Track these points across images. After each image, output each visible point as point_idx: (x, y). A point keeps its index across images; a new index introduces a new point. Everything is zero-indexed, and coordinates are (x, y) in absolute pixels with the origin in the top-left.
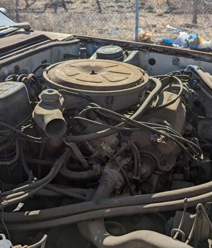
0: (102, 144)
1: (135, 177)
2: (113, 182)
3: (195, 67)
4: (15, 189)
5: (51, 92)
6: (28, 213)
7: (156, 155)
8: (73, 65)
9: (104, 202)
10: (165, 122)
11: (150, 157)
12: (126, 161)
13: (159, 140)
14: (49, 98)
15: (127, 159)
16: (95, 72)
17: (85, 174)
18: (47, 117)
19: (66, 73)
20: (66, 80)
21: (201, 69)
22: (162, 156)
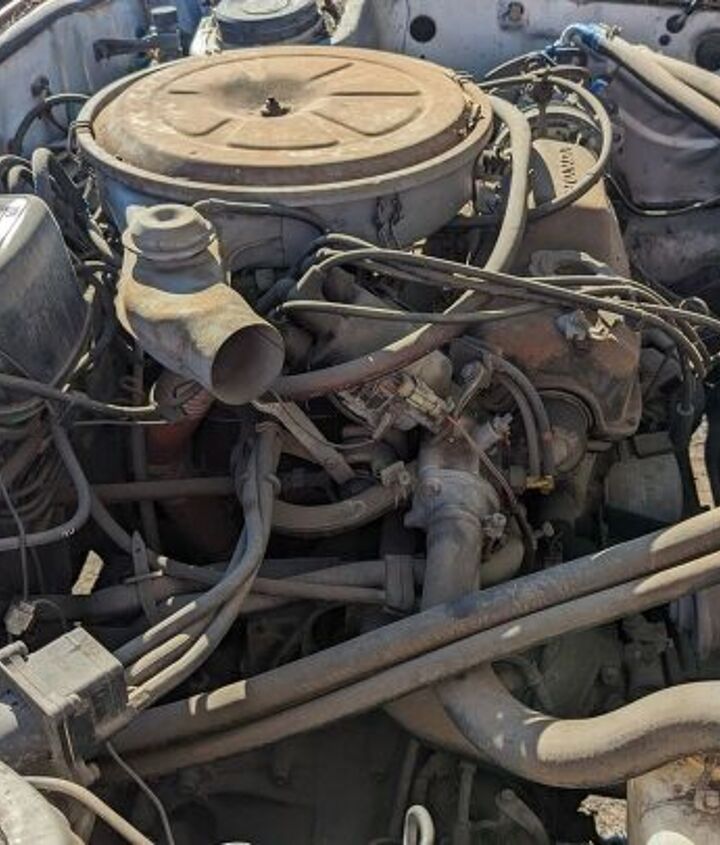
0: (408, 387)
1: (535, 482)
2: (476, 520)
3: (600, 32)
4: (146, 630)
5: (170, 215)
6: (201, 704)
7: (589, 387)
8: (179, 85)
9: (485, 604)
10: (585, 257)
11: (568, 398)
12: (494, 431)
13: (595, 331)
14: (171, 245)
15: (496, 425)
16: (282, 105)
17: (358, 506)
18: (203, 327)
19: (175, 124)
20: (193, 157)
21: (616, 33)
22: (610, 388)
